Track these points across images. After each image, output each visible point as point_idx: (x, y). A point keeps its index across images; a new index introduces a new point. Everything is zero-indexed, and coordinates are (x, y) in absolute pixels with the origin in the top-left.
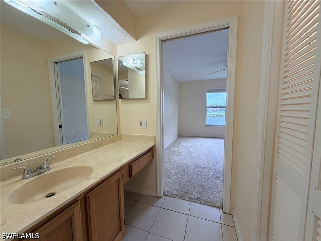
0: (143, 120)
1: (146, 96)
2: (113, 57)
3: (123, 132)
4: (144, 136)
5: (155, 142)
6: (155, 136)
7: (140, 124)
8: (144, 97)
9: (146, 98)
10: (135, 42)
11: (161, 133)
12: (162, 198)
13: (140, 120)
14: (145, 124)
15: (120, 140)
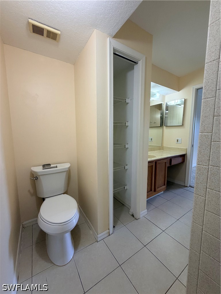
0: (179, 139)
1: (183, 124)
2: (163, 103)
3: (165, 145)
4: (179, 148)
5: (187, 152)
6: (187, 149)
7: (177, 141)
8: (181, 125)
9: (183, 125)
10: (178, 92)
11: (191, 147)
12: (188, 187)
13: (177, 138)
14: (181, 141)
15: (163, 149)
